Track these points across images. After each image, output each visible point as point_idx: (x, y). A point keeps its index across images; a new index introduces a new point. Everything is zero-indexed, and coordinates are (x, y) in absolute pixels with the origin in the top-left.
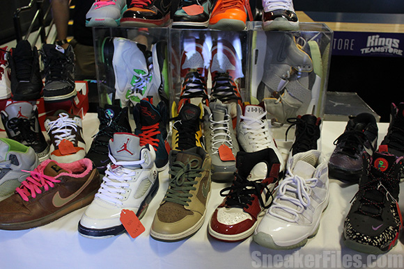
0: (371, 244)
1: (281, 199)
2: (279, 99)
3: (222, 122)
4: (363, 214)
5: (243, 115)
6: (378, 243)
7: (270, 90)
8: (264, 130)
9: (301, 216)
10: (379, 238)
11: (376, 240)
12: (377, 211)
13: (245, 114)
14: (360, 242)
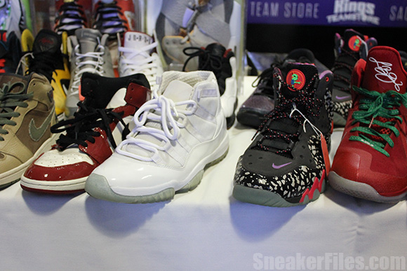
0: (265, 187)
1: (139, 133)
2: (186, 38)
3: (90, 54)
4: (263, 149)
5: (123, 45)
6: (279, 187)
7: (174, 24)
8: (151, 65)
9: (164, 154)
10: (280, 179)
11: (275, 182)
12: (285, 146)
13: (125, 44)
14: (249, 185)
